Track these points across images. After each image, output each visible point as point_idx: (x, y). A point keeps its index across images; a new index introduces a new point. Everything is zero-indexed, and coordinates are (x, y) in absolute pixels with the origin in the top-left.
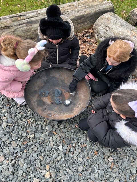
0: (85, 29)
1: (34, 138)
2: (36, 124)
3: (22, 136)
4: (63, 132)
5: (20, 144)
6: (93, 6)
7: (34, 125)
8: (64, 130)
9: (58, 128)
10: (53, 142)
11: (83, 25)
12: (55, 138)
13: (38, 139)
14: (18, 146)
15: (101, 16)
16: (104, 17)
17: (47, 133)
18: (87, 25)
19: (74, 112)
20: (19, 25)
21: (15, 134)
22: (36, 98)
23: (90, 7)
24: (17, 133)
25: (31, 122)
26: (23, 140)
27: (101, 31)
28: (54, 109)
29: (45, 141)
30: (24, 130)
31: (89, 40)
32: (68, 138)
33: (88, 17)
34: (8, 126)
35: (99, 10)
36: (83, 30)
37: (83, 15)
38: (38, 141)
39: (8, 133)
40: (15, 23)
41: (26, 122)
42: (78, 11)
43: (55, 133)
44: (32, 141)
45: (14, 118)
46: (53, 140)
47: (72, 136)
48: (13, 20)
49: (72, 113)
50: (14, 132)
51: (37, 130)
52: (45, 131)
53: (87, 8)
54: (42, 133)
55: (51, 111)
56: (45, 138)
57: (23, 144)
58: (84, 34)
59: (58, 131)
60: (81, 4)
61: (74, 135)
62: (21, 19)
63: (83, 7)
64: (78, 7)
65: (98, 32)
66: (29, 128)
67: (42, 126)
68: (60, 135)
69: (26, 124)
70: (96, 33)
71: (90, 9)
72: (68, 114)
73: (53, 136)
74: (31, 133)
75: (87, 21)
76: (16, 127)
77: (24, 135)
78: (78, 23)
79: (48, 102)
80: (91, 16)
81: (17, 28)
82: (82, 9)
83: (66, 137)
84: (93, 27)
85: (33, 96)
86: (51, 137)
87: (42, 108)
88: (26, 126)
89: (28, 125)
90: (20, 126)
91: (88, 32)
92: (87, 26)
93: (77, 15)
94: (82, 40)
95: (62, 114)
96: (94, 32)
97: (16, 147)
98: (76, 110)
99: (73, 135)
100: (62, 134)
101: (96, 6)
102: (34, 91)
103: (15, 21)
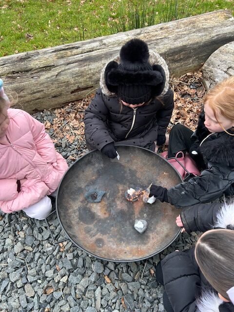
0: (187, 71)
1: (66, 284)
2: (74, 254)
3: (46, 275)
4: (122, 281)
5: (40, 292)
6: (205, 29)
7: (70, 256)
8: (125, 276)
9: (115, 269)
10: (102, 298)
11: (183, 63)
12: (107, 292)
13: (73, 288)
14: (36, 297)
15: (220, 48)
16: (227, 49)
17: (93, 279)
18: (191, 63)
19: (148, 242)
20: (68, 64)
21: (34, 269)
22: (80, 203)
23: (199, 31)
24: (37, 267)
25: (66, 248)
26: (46, 285)
27: (218, 76)
28: (110, 231)
29: (86, 294)
30: (51, 263)
31: (192, 91)
32: (132, 295)
33: (194, 49)
35: (217, 35)
36: (182, 73)
37: (185, 46)
38: (73, 293)
39: (22, 264)
40: (62, 62)
41: (57, 248)
42: (175, 40)
43: (107, 280)
44: (63, 290)
45: (37, 237)
46: (101, 293)
47: (141, 292)
48: (59, 55)
49: (145, 244)
50: (32, 265)
51: (75, 267)
52: (89, 272)
53: (194, 32)
54: (83, 275)
55: (103, 234)
56: (87, 287)
57: (46, 293)
58: (184, 81)
59: (113, 275)
60: (182, 26)
61: (146, 291)
62: (73, 53)
63: (185, 31)
64: (177, 30)
65: (211, 78)
66: (60, 263)
67: (84, 260)
68: (117, 287)
69: (56, 251)
70: (207, 80)
71: (200, 34)
72: (135, 246)
73: (103, 285)
74: (62, 272)
75: (191, 57)
76: (37, 255)
77: (50, 274)
78: (174, 61)
79: (99, 214)
80: (200, 47)
81: (63, 69)
82: (184, 34)
83: (129, 292)
84: (203, 68)
85: (74, 200)
86: (99, 288)
87: (86, 226)
88: (56, 255)
89: (60, 253)
90: (45, 254)
91: (191, 77)
92: (191, 65)
93: (172, 47)
94: (179, 92)
95: (124, 245)
96: (205, 78)
97: (32, 297)
98: (153, 238)
99: (143, 290)
100: (120, 284)
101: (212, 28)
102: (76, 189)
103: (62, 57)
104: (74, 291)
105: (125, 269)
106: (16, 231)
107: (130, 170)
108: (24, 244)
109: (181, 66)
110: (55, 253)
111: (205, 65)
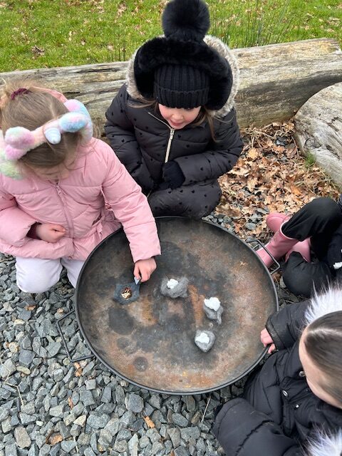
0: (273, 119)
1: (82, 429)
2: (97, 382)
3: (51, 414)
4: (173, 425)
5: (40, 441)
6: (302, 63)
7: (90, 384)
8: (178, 418)
9: (161, 406)
10: (139, 452)
11: (268, 107)
12: (148, 442)
13: (94, 435)
14: (33, 449)
15: (322, 90)
16: (332, 92)
17: (126, 420)
18: (280, 109)
19: (216, 366)
20: (101, 92)
21: (31, 404)
22: (111, 301)
23: (294, 64)
24: (37, 401)
25: (85, 371)
26: (50, 430)
27: (318, 130)
28: (157, 346)
29: (115, 446)
30: (59, 395)
31: (279, 149)
32: (187, 448)
33: (286, 89)
34: (17, 375)
35: (318, 72)
36: (266, 122)
37: (273, 83)
38: (93, 443)
39: (12, 395)
40: (91, 88)
41: (71, 371)
42: (260, 72)
43: (149, 422)
44: (77, 438)
45: (38, 352)
46: (139, 445)
47: (200, 444)
48: (87, 78)
49: (211, 368)
50: (28, 396)
51: (98, 402)
52: (121, 411)
53: (286, 65)
54: (111, 415)
55: (146, 351)
56: (116, 434)
57: (49, 443)
58: (268, 133)
59: (158, 416)
60: (269, 54)
61: (208, 442)
62: (108, 77)
63: (274, 62)
64: (262, 60)
65: (309, 133)
66: (75, 394)
67: (113, 391)
68: (164, 436)
69: (69, 376)
70: (302, 134)
71: (294, 69)
72: (195, 371)
73: (142, 431)
74: (77, 409)
75: (279, 100)
76: (37, 381)
77: (57, 411)
78: (257, 103)
79: (141, 320)
80: (293, 87)
81: (93, 99)
82: (272, 67)
83: (183, 443)
84: (296, 117)
85: (102, 295)
86: (135, 436)
87: (119, 337)
88: (69, 382)
89: (75, 379)
90: (49, 379)
91: (279, 128)
92: (279, 111)
93: (255, 82)
94: (261, 149)
95: (178, 369)
96: (299, 131)
97: (26, 448)
98: (223, 360)
99: (205, 440)
100: (169, 430)
101: (312, 61)
102: (106, 279)
103: (92, 82)
104: (95, 440)
105: (176, 408)
106: (4, 342)
107: (189, 255)
108: (16, 362)
109: (266, 111)
110: (66, 379)
111: (300, 113)
